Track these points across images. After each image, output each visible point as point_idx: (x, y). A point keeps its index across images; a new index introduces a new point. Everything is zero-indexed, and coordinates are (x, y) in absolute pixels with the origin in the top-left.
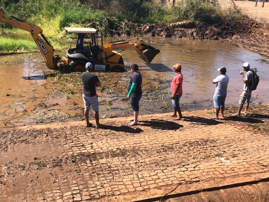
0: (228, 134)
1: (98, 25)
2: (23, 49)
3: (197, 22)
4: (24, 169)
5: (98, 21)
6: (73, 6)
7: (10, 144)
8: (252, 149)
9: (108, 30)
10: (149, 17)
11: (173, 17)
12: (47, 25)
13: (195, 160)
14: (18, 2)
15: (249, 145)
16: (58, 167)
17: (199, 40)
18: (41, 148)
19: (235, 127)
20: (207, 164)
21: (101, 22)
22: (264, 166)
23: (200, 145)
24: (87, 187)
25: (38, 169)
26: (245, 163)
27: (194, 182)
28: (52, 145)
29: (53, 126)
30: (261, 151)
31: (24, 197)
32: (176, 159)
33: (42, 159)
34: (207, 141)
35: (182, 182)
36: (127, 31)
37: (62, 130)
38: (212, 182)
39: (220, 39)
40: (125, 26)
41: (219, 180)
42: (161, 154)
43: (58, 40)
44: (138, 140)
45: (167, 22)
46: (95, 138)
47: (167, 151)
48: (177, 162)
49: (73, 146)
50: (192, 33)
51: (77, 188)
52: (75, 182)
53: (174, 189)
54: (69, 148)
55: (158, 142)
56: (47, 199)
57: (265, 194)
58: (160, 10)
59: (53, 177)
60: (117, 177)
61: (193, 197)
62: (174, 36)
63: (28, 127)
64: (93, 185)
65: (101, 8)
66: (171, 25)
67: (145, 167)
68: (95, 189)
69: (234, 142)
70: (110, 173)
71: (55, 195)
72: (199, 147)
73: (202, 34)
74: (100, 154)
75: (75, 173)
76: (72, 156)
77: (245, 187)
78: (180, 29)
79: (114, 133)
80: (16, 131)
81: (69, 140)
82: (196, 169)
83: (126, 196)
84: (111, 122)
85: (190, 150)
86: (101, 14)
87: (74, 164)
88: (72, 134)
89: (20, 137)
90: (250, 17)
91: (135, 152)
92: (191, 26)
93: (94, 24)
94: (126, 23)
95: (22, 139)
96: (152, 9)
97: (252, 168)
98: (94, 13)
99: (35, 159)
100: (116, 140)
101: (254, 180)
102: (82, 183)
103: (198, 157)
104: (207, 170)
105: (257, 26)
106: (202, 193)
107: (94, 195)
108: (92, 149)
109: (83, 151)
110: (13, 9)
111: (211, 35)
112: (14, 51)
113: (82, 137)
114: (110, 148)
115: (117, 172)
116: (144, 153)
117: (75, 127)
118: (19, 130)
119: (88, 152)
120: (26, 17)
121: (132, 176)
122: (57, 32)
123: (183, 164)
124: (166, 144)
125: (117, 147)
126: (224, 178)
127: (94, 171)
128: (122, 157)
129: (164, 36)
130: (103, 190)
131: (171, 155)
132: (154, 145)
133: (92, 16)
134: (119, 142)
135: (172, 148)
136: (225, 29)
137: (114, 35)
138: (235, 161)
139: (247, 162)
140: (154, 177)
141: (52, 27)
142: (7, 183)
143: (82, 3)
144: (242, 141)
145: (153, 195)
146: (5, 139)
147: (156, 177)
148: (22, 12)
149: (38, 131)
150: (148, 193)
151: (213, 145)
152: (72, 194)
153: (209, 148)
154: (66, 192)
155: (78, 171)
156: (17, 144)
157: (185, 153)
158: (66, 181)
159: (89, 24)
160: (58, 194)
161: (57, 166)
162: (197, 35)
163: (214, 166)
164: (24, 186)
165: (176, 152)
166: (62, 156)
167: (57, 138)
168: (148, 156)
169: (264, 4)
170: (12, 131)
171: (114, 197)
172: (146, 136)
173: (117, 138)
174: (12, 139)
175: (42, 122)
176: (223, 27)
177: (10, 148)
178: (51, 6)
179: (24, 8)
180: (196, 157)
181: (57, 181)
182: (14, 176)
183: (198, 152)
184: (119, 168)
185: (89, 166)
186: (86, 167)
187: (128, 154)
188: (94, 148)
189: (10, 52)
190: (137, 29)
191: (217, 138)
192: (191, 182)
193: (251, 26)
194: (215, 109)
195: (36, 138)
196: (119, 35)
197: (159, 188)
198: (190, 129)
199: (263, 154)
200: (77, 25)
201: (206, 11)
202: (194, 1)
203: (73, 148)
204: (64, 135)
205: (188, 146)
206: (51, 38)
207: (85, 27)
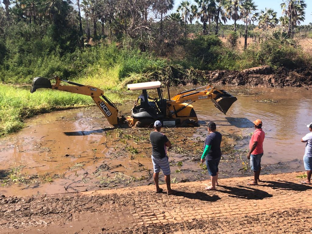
1: (160, 74)
2: (80, 103)
3: (275, 67)
5: (160, 69)
6: (133, 54)
7: (75, 212)
9: (171, 79)
10: (218, 63)
11: (245, 62)
12: (105, 76)
14: (74, 52)
17: (278, 88)
18: (108, 217)
21: (164, 71)
23: (291, 216)
28: (120, 214)
29: (119, 192)
32: (263, 232)
33: (110, 230)
34: (299, 211)
36: (193, 80)
37: (130, 197)
39: (304, 85)
40: (191, 74)
42: (245, 226)
43: (117, 92)
45: (239, 68)
46: (166, 206)
47: (252, 223)
49: (143, 215)
50: (270, 80)
54: (138, 217)
55: (240, 212)
58: (230, 55)
62: (248, 84)
63: (93, 193)
65: (163, 55)
66: (244, 71)
72: (290, 218)
73: (282, 80)
74: (174, 225)
76: (143, 226)
78: (255, 76)
79: (188, 201)
80: (80, 197)
81: (138, 208)
84: (183, 186)
85: (279, 222)
86: (163, 61)
88: (141, 201)
89: (84, 204)
91: (214, 223)
92: (268, 71)
93: (156, 72)
94: (192, 71)
95: (87, 206)
96: (221, 54)
98: (156, 61)
99: (103, 230)
100: (191, 209)
103: (290, 231)
108: (164, 219)
109: (154, 222)
110: (68, 59)
111: (293, 81)
112: (71, 106)
113: (152, 204)
114: (185, 219)
116: (225, 224)
117: (143, 192)
118: (84, 196)
119: (160, 222)
120: (83, 67)
122: (116, 83)
124: (251, 215)
125: (193, 218)
128: (200, 230)
129: (237, 84)
131: (257, 228)
132: (236, 216)
133: (154, 64)
134: (195, 212)
135: (258, 220)
136: (309, 74)
137: (179, 84)
141: (111, 77)
143: (142, 51)
146: (69, 207)
148: (78, 62)
149: (103, 197)
151: (306, 216)
156: (82, 212)
157: (273, 225)
159: (151, 74)
162: (276, 81)
165: (263, 225)
166: (132, 227)
167: (125, 205)
168: (230, 229)
170: (76, 197)
172: (226, 205)
173: (192, 207)
174: (76, 206)
175: (105, 186)
176: (306, 72)
177: (75, 217)
178: (109, 55)
179: (80, 57)
180: (287, 230)
183: (290, 225)
187: (207, 225)
188: (167, 218)
189: (67, 106)
190: (204, 77)
194: (306, 172)
195: (102, 205)
196: (184, 84)
198: (277, 197)
200: (138, 75)
201: (285, 54)
202: (270, 43)
203: (143, 218)
204: (132, 202)
205: (277, 217)
206: (109, 89)
207: (146, 76)
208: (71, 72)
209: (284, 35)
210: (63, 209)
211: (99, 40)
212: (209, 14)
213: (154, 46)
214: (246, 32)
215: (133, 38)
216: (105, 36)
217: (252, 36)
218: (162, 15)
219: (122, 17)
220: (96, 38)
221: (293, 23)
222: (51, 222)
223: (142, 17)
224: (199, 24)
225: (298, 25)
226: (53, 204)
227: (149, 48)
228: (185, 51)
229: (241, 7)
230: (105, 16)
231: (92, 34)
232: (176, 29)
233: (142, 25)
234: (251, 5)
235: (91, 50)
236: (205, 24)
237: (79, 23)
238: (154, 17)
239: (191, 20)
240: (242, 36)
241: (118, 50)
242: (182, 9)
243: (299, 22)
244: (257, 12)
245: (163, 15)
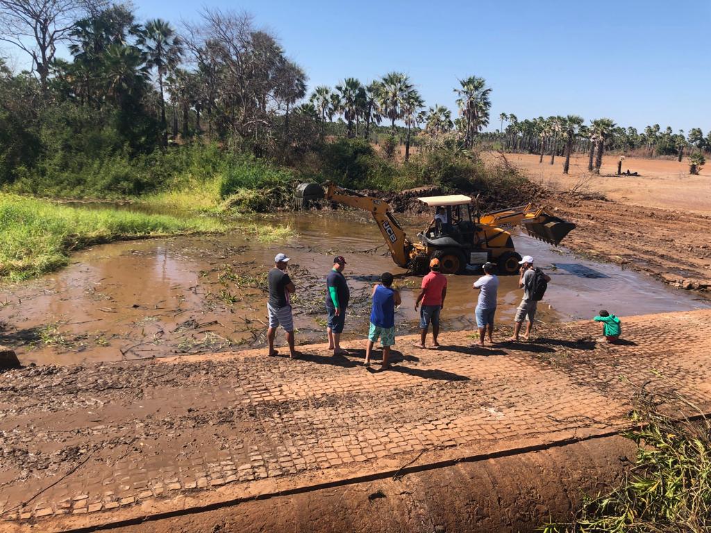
0: (499, 370)
1: (284, 191)
2: (160, 231)
4: (171, 428)
5: (284, 185)
6: (243, 161)
7: (147, 386)
8: (538, 395)
10: (367, 179)
11: (406, 180)
12: (199, 191)
13: (448, 413)
14: (151, 153)
15: (533, 387)
16: (228, 423)
18: (198, 393)
19: (511, 360)
20: (468, 418)
22: (557, 421)
23: (456, 388)
24: (275, 456)
25: (194, 427)
26: (527, 417)
27: (447, 446)
28: (216, 389)
29: (216, 358)
30: (552, 397)
31: (173, 473)
32: (418, 410)
33: (201, 412)
35: (428, 447)
36: (332, 202)
37: (231, 364)
38: (475, 447)
41: (487, 444)
42: (394, 402)
43: (218, 215)
44: (356, 379)
45: (396, 188)
46: (285, 377)
47: (402, 397)
48: (420, 416)
49: (251, 389)
51: (260, 457)
52: (256, 448)
53: (416, 459)
54: (243, 393)
56: (212, 475)
57: (560, 466)
58: (385, 169)
59: (219, 439)
60: (324, 441)
61: (447, 471)
62: (408, 211)
63: (175, 359)
64: (285, 453)
65: (289, 164)
66: (403, 192)
67: (369, 423)
68: (289, 458)
69: (509, 384)
70: (311, 433)
71: (225, 468)
72: (454, 391)
74: (294, 402)
75: (256, 434)
76: (249, 405)
77: (528, 454)
79: (317, 369)
80: (156, 365)
81: (243, 380)
82: (451, 426)
83: (339, 470)
84: (310, 350)
85: (440, 396)
86: (289, 173)
87: (253, 418)
88: (248, 370)
89: (162, 376)
90: (532, 181)
91: (352, 399)
93: (277, 189)
95: (166, 378)
96: (373, 167)
97: (539, 425)
98: (278, 172)
99: (190, 411)
100: (321, 380)
101: (542, 443)
102: (267, 449)
103: (453, 407)
104: (468, 429)
105: (542, 195)
106: (460, 465)
107: (288, 468)
108: (281, 394)
109: (266, 399)
110: (142, 164)
112: (145, 234)
113: (264, 375)
114: (311, 394)
115: (323, 431)
116: (367, 401)
117: (252, 358)
118: (161, 364)
119: (275, 399)
120: (165, 176)
121: (348, 438)
122: (215, 202)
123: (429, 419)
124: (402, 387)
125: (322, 392)
126: (495, 440)
127: (286, 429)
128: (331, 408)
130: (302, 460)
131: (410, 404)
132: (383, 388)
133: (275, 177)
134: (324, 384)
135: (411, 393)
136: (490, 200)
137: (311, 207)
138: (511, 413)
139: (531, 415)
140: (383, 440)
141: (208, 193)
142: (144, 450)
143: (257, 156)
144: (522, 382)
145: (382, 468)
146: (138, 379)
147: (387, 439)
148: (157, 168)
149: (191, 365)
150: (374, 465)
151: (476, 388)
152: (253, 467)
153: (471, 394)
154: (242, 463)
155: (260, 431)
156: (159, 386)
157: (431, 400)
158: (241, 446)
159: (269, 190)
160: (229, 467)
161: (224, 422)
163: (479, 422)
164: (173, 454)
165: (418, 400)
166: (234, 406)
167: (224, 377)
168: (373, 406)
169: (553, 159)
170: (150, 366)
171: (320, 472)
173: (321, 378)
174: (149, 378)
176: (487, 197)
177: (148, 393)
178: (207, 160)
179: (161, 161)
180: (450, 407)
181: (227, 446)
182: (156, 439)
183: (453, 399)
184: (326, 425)
185: (278, 423)
186: (272, 424)
187: (340, 402)
188: (285, 393)
189: (138, 234)
191: (482, 377)
192: (443, 448)
193: (534, 195)
194: (478, 331)
195: (189, 376)
196: (319, 207)
197: (392, 457)
198: (438, 363)
199: (556, 402)
200: (250, 191)
201: (460, 171)
202: (440, 155)
203: (250, 393)
204: (234, 372)
205: (437, 389)
206: (206, 211)
207: (262, 194)
208: (147, 183)
209: (460, 143)
210: (130, 382)
211: (192, 138)
212: (356, 108)
213: (275, 150)
214: (408, 138)
215: (243, 136)
216: (201, 132)
217: (416, 145)
218: (288, 105)
219: (227, 105)
220: (187, 134)
221: (472, 128)
222: (109, 402)
223: (258, 106)
224: (343, 123)
225: (479, 131)
226: (114, 376)
227: (267, 153)
228: (321, 160)
229: (402, 101)
230: (202, 102)
231: (180, 127)
232: (308, 127)
233: (259, 117)
234: (417, 99)
235: (178, 152)
236: (350, 123)
237: (161, 111)
238: (275, 108)
239: (331, 115)
240: (403, 144)
241: (219, 153)
242: (318, 99)
243: (481, 127)
244: (424, 109)
245: (290, 105)
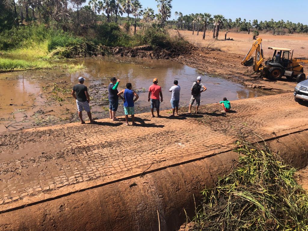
0: (182, 126)
1: (79, 48)
2: (19, 67)
3: (154, 46)
4: (34, 162)
5: (78, 45)
6: (58, 33)
7: (20, 143)
8: (198, 136)
9: (87, 51)
10: (118, 42)
11: (135, 42)
12: (37, 48)
13: (162, 146)
14: (11, 29)
15: (196, 133)
16: (62, 158)
17: (156, 60)
18: (46, 145)
19: (186, 121)
20: (170, 148)
21: (81, 46)
22: (207, 147)
24: (86, 171)
25: (46, 161)
26: (195, 146)
27: (162, 161)
29: (53, 128)
30: (204, 137)
31: (37, 183)
32: (149, 146)
33: (49, 154)
34: (168, 132)
35: (154, 162)
36: (102, 52)
37: (61, 131)
38: (174, 160)
39: (170, 58)
40: (100, 48)
41: (179, 158)
42: (138, 143)
43: (48, 60)
44: (120, 134)
45: (131, 46)
46: (87, 135)
47: (141, 141)
48: (150, 148)
49: (71, 142)
50: (150, 54)
51: (79, 173)
52: (76, 168)
53: (149, 168)
54: (68, 143)
55: (135, 135)
56: (57, 183)
57: (209, 166)
58: (126, 37)
59: (58, 166)
60: (108, 163)
61: (163, 171)
62: (137, 56)
63: (33, 129)
64: (90, 170)
65: (80, 34)
66: (135, 48)
67: (127, 153)
68: (92, 172)
69: (186, 132)
70: (102, 160)
71: (62, 179)
72: (163, 136)
73: (157, 55)
74: (93, 146)
75: (76, 162)
76: (71, 149)
77: (196, 162)
78: (141, 51)
80: (24, 133)
81: (67, 137)
82: (163, 152)
83: (116, 175)
86: (81, 39)
87: (74, 155)
88: (69, 133)
89: (27, 138)
90: (190, 43)
91: (119, 143)
92: (149, 49)
93: (76, 47)
94: (101, 46)
95: (29, 138)
96: (120, 36)
97: (200, 149)
98: (75, 38)
99: (43, 153)
100: (104, 136)
101: (201, 157)
102: (82, 168)
103: (163, 144)
104: (170, 153)
105: (195, 49)
106: (168, 168)
107: (92, 176)
108: (86, 143)
109: (79, 145)
110: (6, 35)
111: (164, 56)
112: (11, 69)
113: (77, 135)
114: (100, 142)
115: (107, 158)
116: (126, 143)
117: (71, 127)
118: (27, 132)
119: (83, 146)
120: (19, 41)
121: (119, 161)
122: (46, 53)
123: (154, 149)
124: (141, 136)
125: (105, 141)
126: (182, 157)
127: (90, 159)
128: (110, 148)
129: (130, 57)
130: (98, 172)
131: (145, 143)
132: (132, 137)
133: (74, 41)
134: (106, 137)
135: (145, 139)
136: (173, 51)
137: (92, 55)
138: (188, 144)
139: (196, 145)
140: (134, 160)
141: (42, 49)
142: (22, 174)
143: (65, 31)
144: (192, 131)
145: (135, 173)
146: (15, 140)
147: (136, 160)
148: (14, 37)
149: (42, 132)
150: (131, 172)
151: (172, 135)
152: (76, 177)
153: (170, 137)
154: (71, 176)
155: (78, 160)
156: (26, 143)
157: (154, 141)
158: (69, 168)
159: (72, 47)
160: (64, 178)
161: (60, 157)
162: (154, 55)
163: (175, 149)
164: (37, 174)
165: (148, 141)
166: (64, 150)
167: (58, 136)
168: (129, 145)
169: (198, 33)
170: (21, 133)
171: (107, 177)
172: (125, 131)
173: (104, 134)
174: (21, 139)
176: (172, 50)
177: (21, 146)
178: (40, 33)
179: (16, 33)
181: (62, 168)
182: (27, 168)
183: (163, 140)
184: (108, 156)
185: (86, 156)
186: (83, 157)
187: (114, 145)
188: (88, 142)
189: (8, 70)
190: (109, 51)
191: (175, 130)
192: (160, 162)
193: (191, 49)
194: (172, 110)
195: (41, 137)
196: (96, 55)
197: (139, 167)
199: (206, 139)
200: (62, 48)
201: (160, 38)
202: (150, 30)
203: (71, 143)
204: (63, 134)
205: (156, 136)
206: (41, 58)
207: (69, 49)
208: (10, 44)
209: (159, 25)
210: (11, 142)
211: (31, 21)
212: (111, 8)
213: (73, 28)
214: (135, 22)
215: (57, 21)
216: (35, 19)
217: (139, 26)
218: (78, 6)
219: (48, 5)
220: (28, 20)
221: (164, 18)
222: (1, 152)
223: (63, 6)
224: (105, 15)
225: (167, 20)
226: (2, 139)
227: (69, 29)
228: (96, 33)
229: (132, 5)
230: (35, 3)
231: (25, 16)
232: (88, 17)
233: (64, 12)
234: (138, 4)
235: (24, 29)
236: (108, 15)
237: (14, 8)
238: (72, 7)
239: (99, 11)
240: (132, 25)
241: (46, 29)
242: (92, 3)
243: (167, 18)
244: (142, 9)
245: (79, 6)
